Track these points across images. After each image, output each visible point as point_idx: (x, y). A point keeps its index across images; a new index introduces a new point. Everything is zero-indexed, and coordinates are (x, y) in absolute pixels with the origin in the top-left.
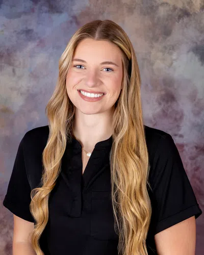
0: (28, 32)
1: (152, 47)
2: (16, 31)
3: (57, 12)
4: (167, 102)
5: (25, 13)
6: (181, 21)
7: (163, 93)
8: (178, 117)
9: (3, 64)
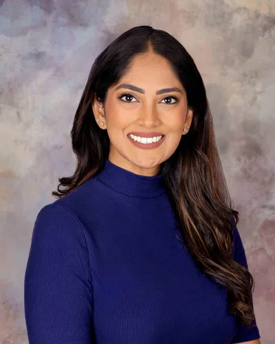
0: (38, 56)
1: (224, 74)
2: (20, 55)
3: (81, 25)
4: (250, 157)
5: (34, 28)
6: (267, 34)
7: (243, 143)
8: (267, 179)
9: (2, 105)
